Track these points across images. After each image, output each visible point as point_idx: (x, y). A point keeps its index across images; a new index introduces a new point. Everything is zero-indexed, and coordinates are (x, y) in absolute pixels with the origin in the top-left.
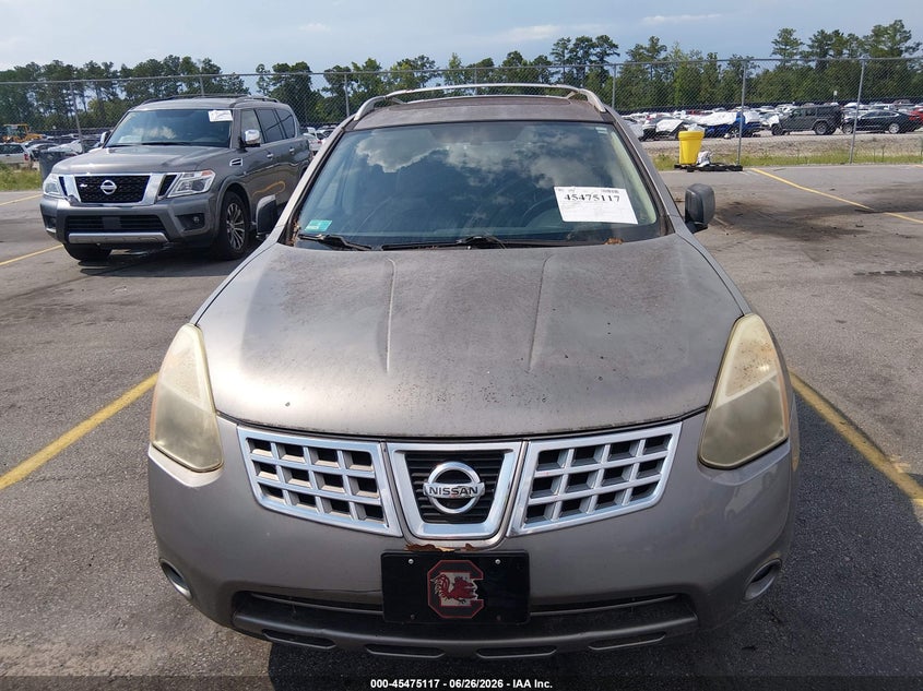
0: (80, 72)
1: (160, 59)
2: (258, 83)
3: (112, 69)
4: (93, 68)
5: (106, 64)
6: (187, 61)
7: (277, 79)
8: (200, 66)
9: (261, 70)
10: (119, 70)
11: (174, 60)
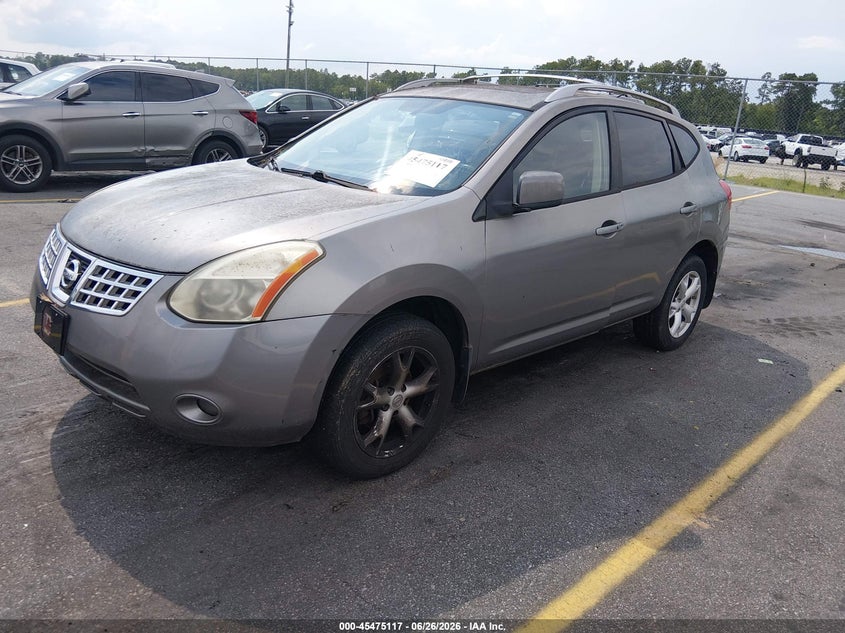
0: (605, 67)
1: (674, 61)
2: (760, 90)
3: (631, 67)
4: (616, 65)
5: (627, 62)
6: (698, 64)
7: (780, 88)
8: (708, 69)
9: (767, 77)
10: (637, 67)
11: (686, 62)
